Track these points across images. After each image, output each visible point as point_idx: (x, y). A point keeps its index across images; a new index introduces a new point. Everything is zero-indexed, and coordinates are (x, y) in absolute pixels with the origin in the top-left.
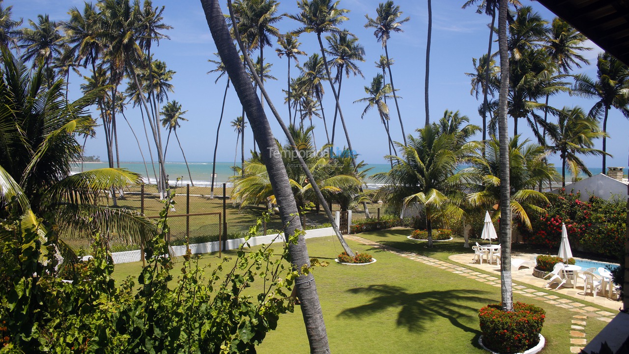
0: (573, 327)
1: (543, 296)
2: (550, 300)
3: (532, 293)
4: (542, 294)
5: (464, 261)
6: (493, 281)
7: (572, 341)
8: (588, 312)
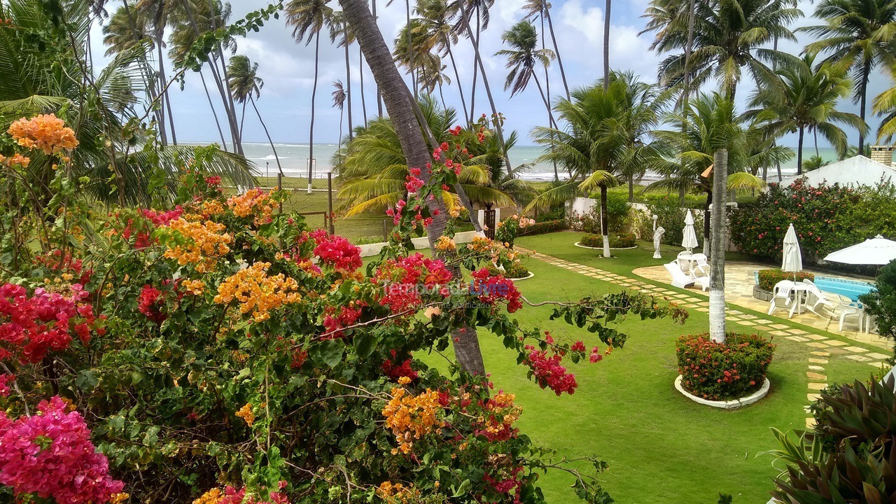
0: (811, 367)
1: (766, 325)
2: (776, 330)
3: (751, 320)
4: (764, 322)
5: (654, 276)
6: (694, 303)
7: (811, 386)
8: (831, 347)
